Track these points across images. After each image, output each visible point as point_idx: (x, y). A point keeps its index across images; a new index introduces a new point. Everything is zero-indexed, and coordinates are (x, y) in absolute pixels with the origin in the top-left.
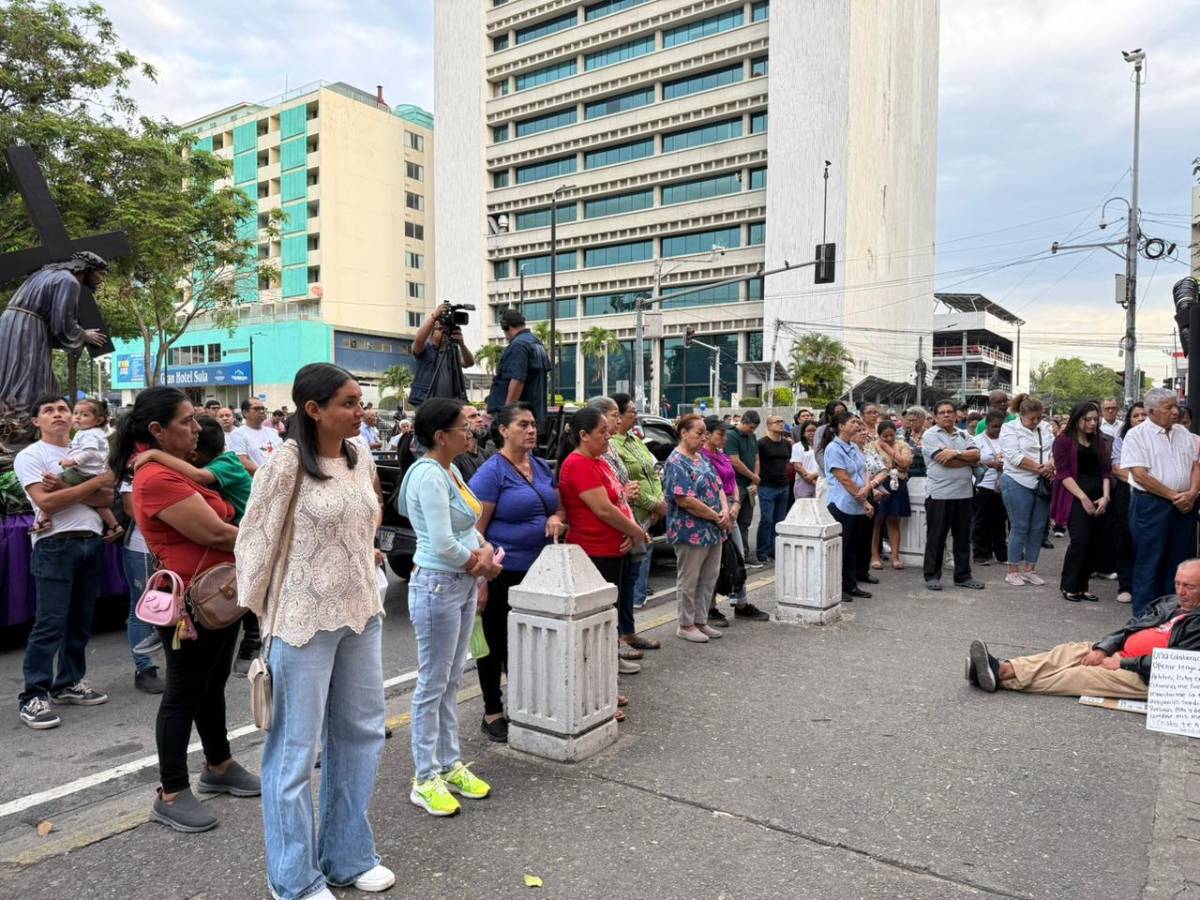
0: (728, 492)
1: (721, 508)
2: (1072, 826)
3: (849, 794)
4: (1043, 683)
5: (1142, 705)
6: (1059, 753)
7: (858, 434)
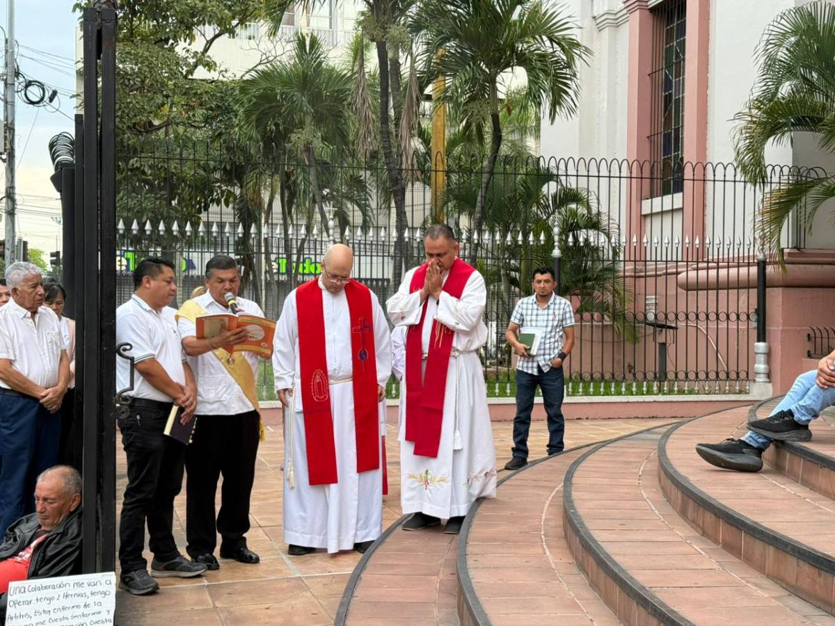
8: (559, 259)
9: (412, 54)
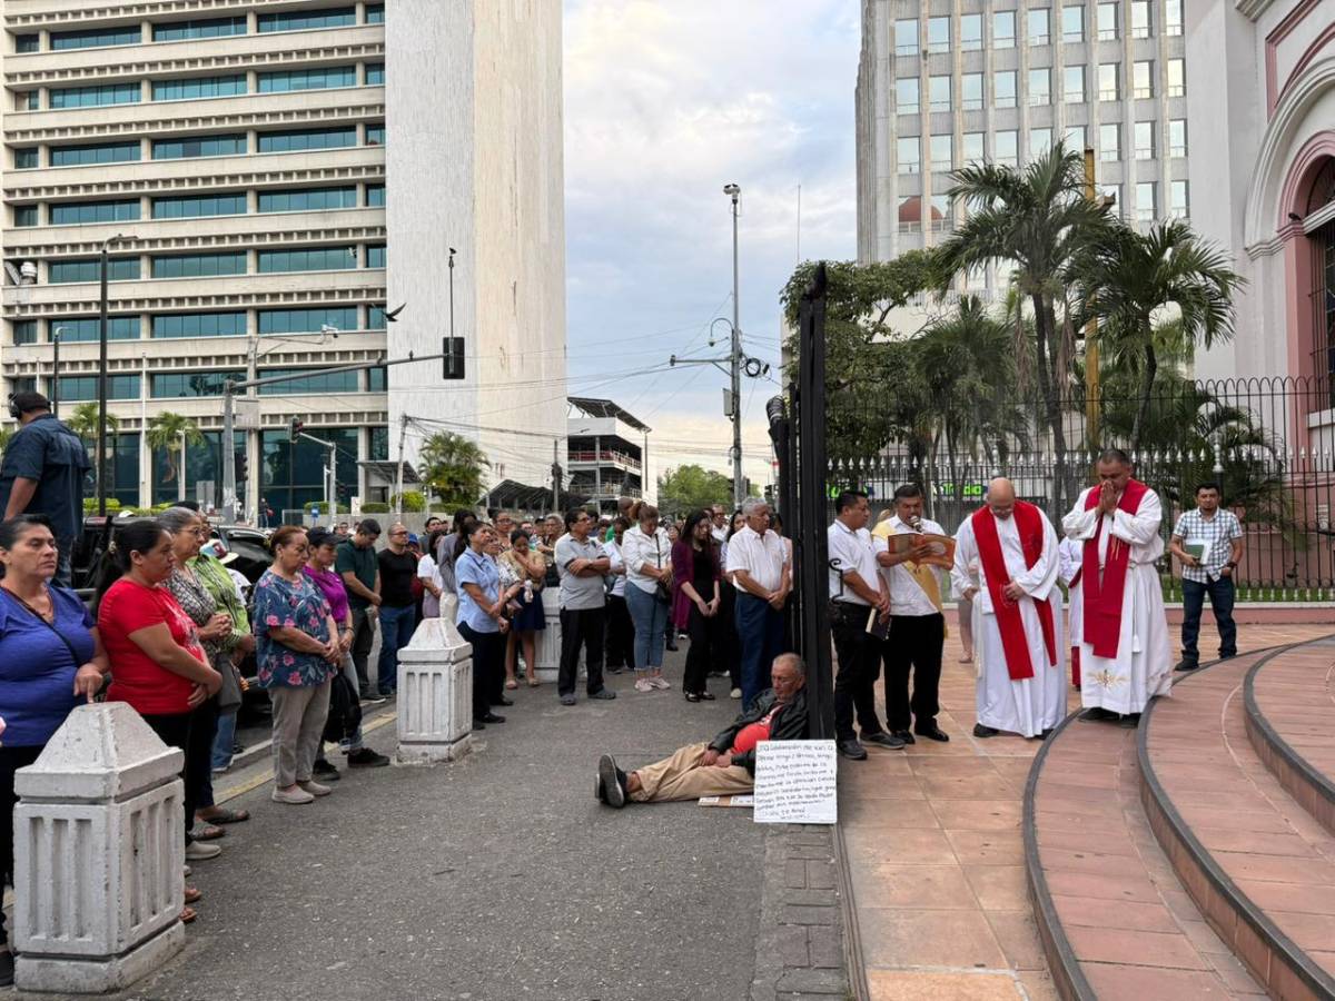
0: (339, 617)
1: (328, 638)
2: (691, 935)
3: (474, 952)
4: (666, 791)
5: (749, 798)
6: (679, 862)
7: (490, 544)
8: (1221, 474)
9: (1066, 302)
